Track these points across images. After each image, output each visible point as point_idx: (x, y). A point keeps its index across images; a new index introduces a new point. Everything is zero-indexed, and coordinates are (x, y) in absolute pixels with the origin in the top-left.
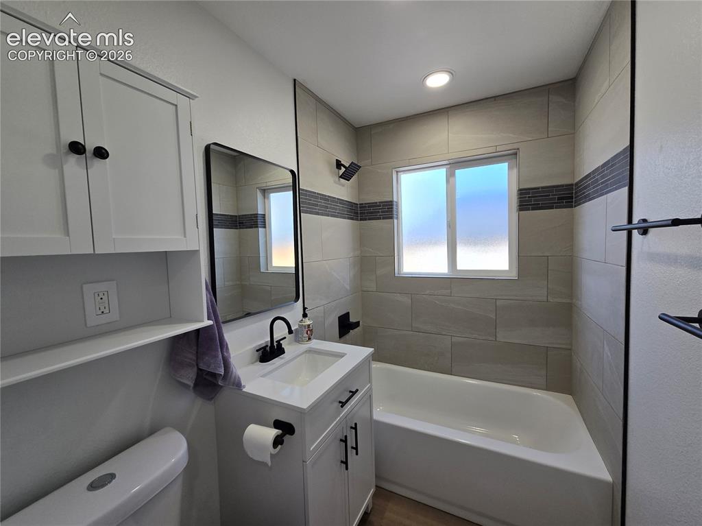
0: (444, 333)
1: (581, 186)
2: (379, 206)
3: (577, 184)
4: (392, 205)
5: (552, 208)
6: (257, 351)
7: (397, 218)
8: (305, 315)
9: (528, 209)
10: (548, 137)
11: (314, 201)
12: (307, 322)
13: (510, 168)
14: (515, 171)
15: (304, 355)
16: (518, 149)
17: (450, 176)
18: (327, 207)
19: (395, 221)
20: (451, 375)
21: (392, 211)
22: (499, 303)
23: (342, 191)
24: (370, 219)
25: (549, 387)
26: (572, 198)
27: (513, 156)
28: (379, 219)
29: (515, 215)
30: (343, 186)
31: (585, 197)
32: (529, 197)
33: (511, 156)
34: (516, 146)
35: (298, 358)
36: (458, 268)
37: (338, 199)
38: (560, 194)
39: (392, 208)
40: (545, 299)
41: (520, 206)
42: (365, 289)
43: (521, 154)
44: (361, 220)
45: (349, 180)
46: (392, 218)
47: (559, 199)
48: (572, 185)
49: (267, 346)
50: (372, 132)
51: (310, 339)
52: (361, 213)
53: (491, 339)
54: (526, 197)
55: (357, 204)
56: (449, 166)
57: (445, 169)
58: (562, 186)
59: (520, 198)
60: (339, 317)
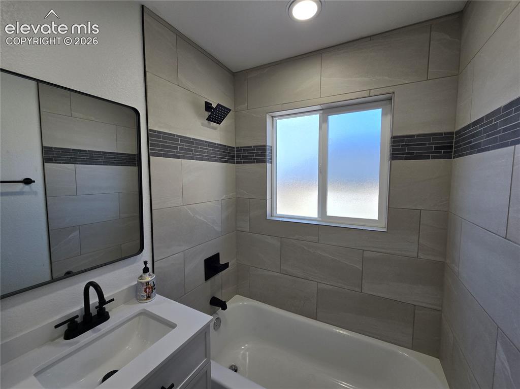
0: (310, 278)
1: (466, 134)
2: (254, 150)
3: (458, 132)
4: (265, 149)
5: (428, 158)
6: (56, 327)
7: (271, 163)
8: (146, 270)
9: (401, 159)
10: (427, 80)
11: (170, 143)
12: (148, 278)
13: (383, 114)
14: (389, 118)
15: (138, 318)
16: (394, 93)
17: (324, 121)
18: (192, 151)
19: (269, 165)
20: (316, 319)
21: (265, 156)
22: (366, 254)
23: (214, 134)
24: (245, 162)
25: (415, 347)
26: (451, 147)
27: (388, 102)
28: (253, 162)
29: (387, 164)
30: (215, 129)
31: (472, 147)
32: (402, 145)
33: (385, 101)
34: (391, 90)
35: (130, 322)
36: (329, 214)
37: (207, 142)
38: (438, 143)
39: (265, 152)
40: (415, 255)
41: (393, 154)
42: (240, 229)
43: (396, 99)
44: (237, 163)
45: (219, 124)
46: (264, 162)
47: (436, 148)
48: (452, 133)
49: (77, 316)
50: (248, 77)
51: (149, 297)
52: (237, 157)
53: (356, 289)
54: (399, 146)
55: (234, 148)
56: (321, 112)
57: (318, 115)
58: (441, 134)
59: (393, 146)
60: (205, 261)
